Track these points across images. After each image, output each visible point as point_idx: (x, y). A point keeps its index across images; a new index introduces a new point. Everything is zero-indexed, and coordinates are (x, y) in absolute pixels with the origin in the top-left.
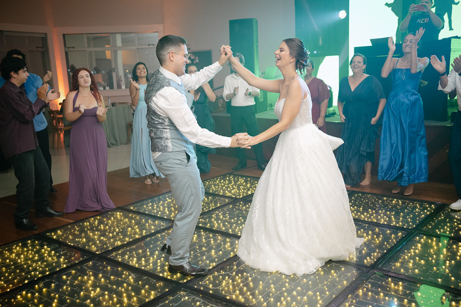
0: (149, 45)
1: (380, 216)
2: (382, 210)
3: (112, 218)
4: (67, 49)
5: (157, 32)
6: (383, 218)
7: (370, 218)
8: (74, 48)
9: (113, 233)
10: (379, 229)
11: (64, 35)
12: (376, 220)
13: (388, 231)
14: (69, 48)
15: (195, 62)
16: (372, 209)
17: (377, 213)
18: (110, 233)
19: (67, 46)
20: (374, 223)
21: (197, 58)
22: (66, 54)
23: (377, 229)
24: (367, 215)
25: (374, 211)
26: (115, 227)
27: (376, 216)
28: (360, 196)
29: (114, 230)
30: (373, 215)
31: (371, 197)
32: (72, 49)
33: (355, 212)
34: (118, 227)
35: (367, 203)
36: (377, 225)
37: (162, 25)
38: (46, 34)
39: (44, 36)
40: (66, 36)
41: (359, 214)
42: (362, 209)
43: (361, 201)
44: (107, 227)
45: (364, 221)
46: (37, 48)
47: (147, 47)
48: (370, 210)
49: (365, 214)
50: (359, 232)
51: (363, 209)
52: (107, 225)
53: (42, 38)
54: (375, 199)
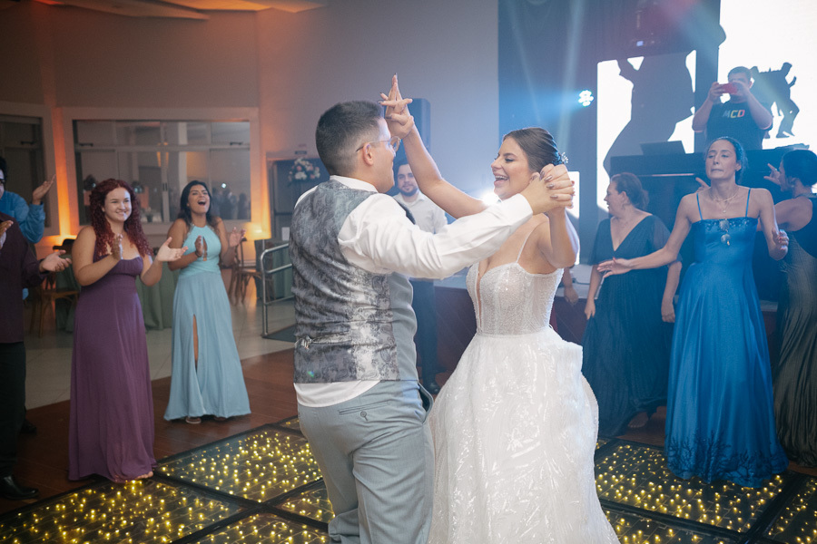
0: (231, 144)
1: (674, 498)
2: (676, 485)
3: (119, 493)
4: (79, 148)
5: (247, 121)
6: (681, 504)
7: (652, 502)
8: (92, 145)
9: (112, 531)
10: (675, 531)
11: (75, 122)
12: (665, 509)
13: (695, 537)
14: (82, 145)
15: (313, 177)
16: (657, 482)
17: (666, 490)
18: (106, 530)
19: (80, 141)
20: (663, 515)
21: (318, 169)
22: (78, 156)
23: (671, 531)
24: (646, 494)
25: (660, 487)
26: (120, 516)
27: (665, 498)
28: (627, 450)
29: (118, 523)
30: (659, 497)
31: (650, 453)
32: (89, 148)
33: (622, 487)
34: (127, 515)
35: (644, 467)
36: (670, 520)
37: (257, 109)
38: (40, 119)
39: (35, 122)
40: (79, 124)
41: (630, 491)
42: (636, 482)
43: (631, 461)
44: (104, 516)
45: (641, 511)
46: (22, 143)
47: (228, 146)
48: (651, 484)
49: (643, 492)
50: (634, 536)
51: (638, 481)
52: (104, 510)
53: (33, 126)
54: (659, 459)
